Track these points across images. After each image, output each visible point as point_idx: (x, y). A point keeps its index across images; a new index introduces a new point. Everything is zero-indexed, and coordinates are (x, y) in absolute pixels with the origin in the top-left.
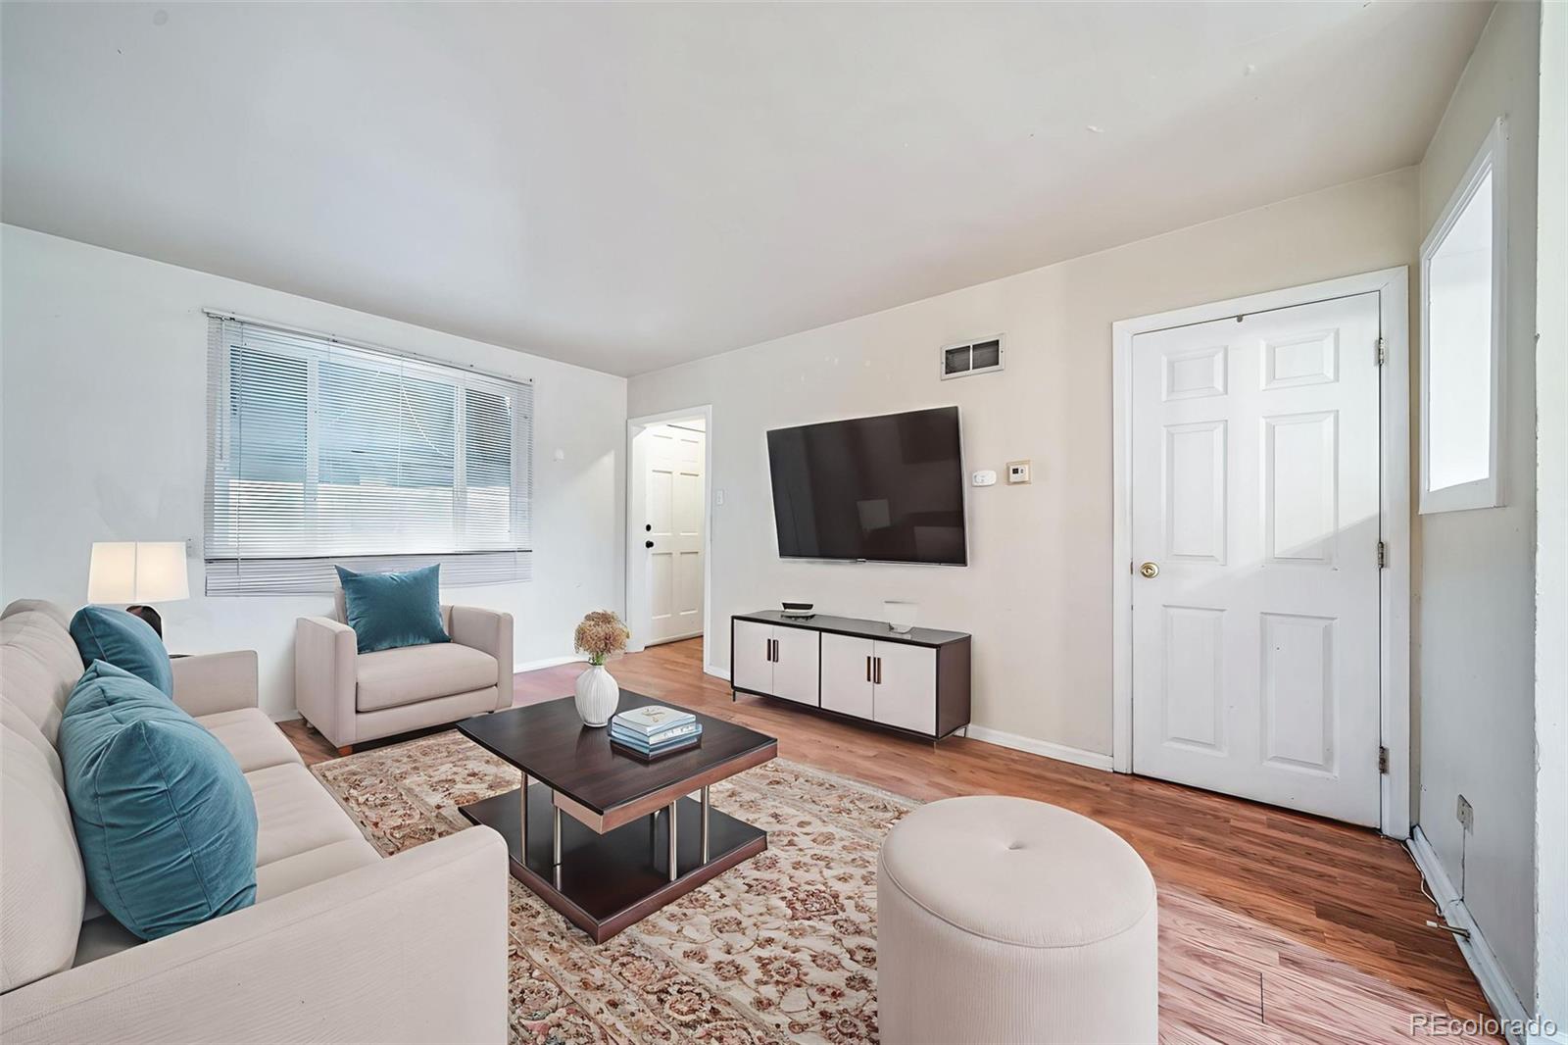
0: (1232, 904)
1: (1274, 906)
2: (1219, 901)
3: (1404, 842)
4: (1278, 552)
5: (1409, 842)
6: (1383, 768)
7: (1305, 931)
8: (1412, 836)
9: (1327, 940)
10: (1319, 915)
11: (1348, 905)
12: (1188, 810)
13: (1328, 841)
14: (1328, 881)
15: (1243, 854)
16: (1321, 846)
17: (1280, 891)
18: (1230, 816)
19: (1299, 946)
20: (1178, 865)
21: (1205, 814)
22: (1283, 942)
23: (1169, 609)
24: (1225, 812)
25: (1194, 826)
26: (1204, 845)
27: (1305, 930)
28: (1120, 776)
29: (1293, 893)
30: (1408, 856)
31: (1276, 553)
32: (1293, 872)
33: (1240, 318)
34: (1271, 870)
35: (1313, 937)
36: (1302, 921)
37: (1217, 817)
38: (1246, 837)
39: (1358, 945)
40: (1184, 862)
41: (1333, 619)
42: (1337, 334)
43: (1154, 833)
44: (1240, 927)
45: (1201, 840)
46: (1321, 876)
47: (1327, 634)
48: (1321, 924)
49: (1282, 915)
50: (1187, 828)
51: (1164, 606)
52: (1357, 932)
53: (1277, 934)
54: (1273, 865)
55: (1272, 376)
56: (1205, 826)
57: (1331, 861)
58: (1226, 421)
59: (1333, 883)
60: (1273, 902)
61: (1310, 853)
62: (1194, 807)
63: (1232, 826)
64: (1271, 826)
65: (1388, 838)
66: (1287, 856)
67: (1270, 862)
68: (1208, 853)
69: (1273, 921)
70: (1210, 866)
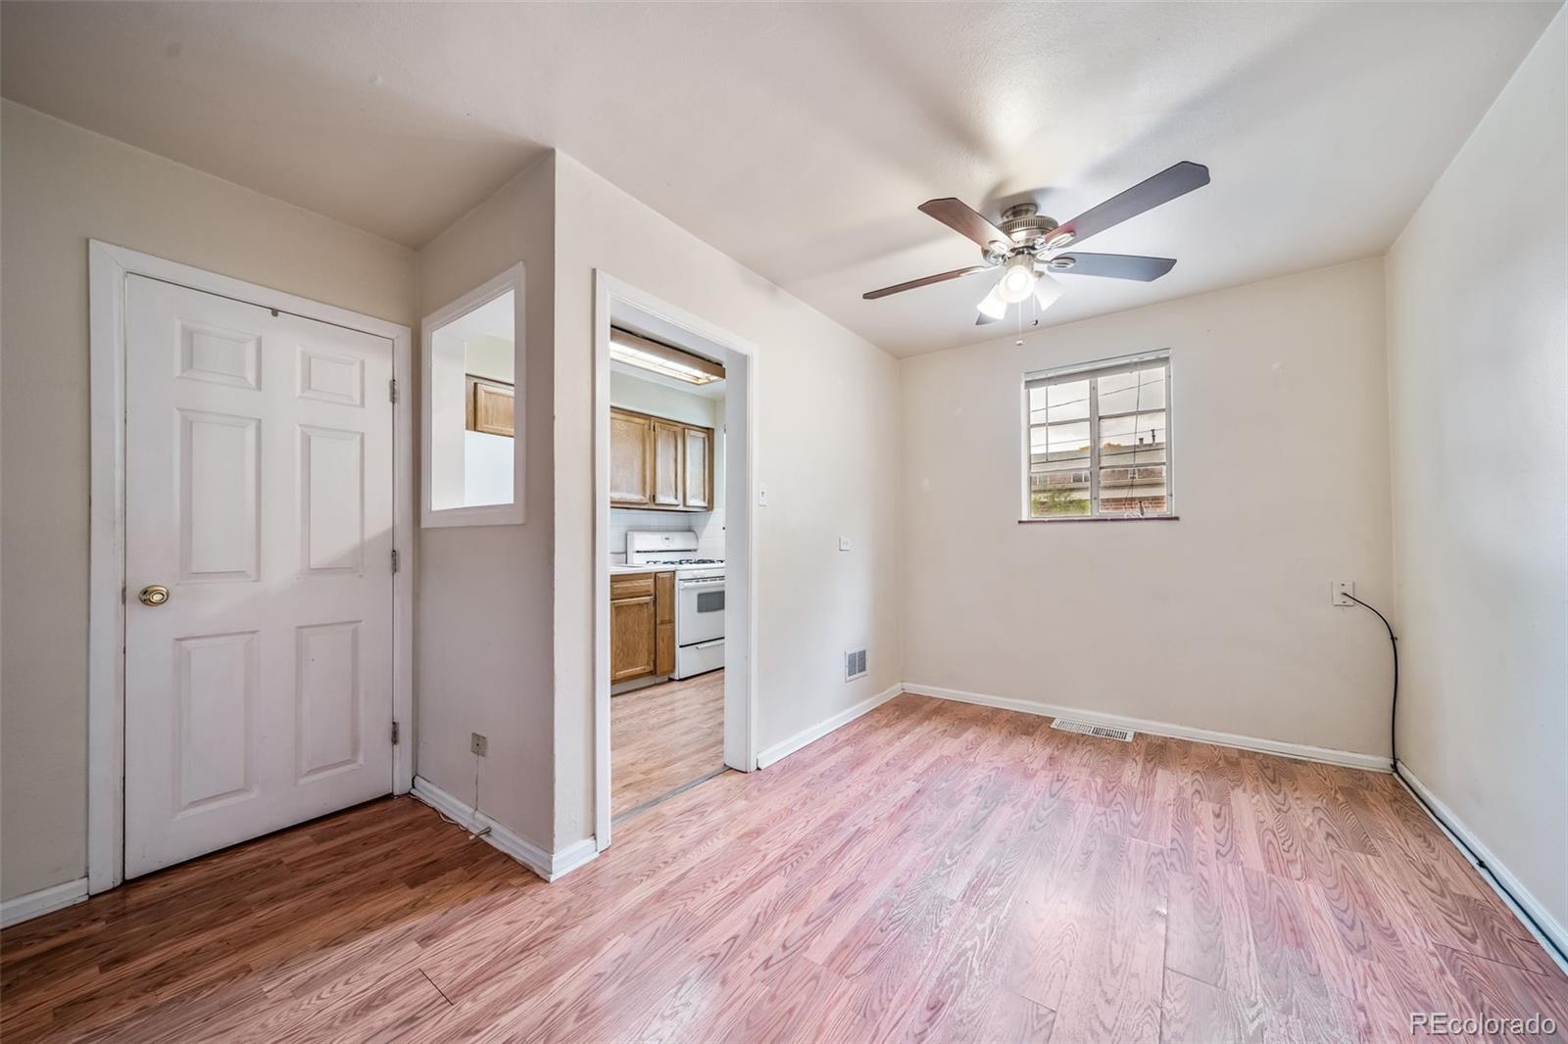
0: (350, 934)
1: (380, 906)
2: (337, 941)
3: (409, 793)
4: (315, 562)
5: (413, 791)
6: (395, 740)
7: (414, 908)
8: (413, 787)
9: (432, 901)
10: (412, 886)
11: (419, 864)
12: (231, 878)
13: (370, 824)
14: (394, 856)
15: (319, 882)
16: (367, 831)
17: (375, 890)
18: (279, 856)
19: (421, 921)
20: (270, 941)
21: (252, 870)
22: (410, 929)
23: (184, 643)
24: (271, 855)
25: (252, 890)
26: (281, 900)
27: (414, 906)
28: (104, 898)
29: (383, 884)
30: (417, 802)
31: (312, 564)
32: (367, 867)
33: (275, 312)
34: (351, 879)
35: (422, 906)
36: (405, 902)
37: (267, 866)
38: (309, 866)
39: (447, 887)
40: (276, 933)
41: (360, 621)
42: (363, 363)
43: (212, 931)
44: (374, 947)
45: (272, 899)
46: (387, 856)
47: (355, 634)
48: (418, 891)
49: (389, 909)
50: (247, 898)
51: (178, 640)
52: (440, 879)
53: (401, 927)
54: (349, 873)
55: (307, 384)
56: (263, 882)
57: (383, 839)
58: (260, 420)
59: (397, 855)
60: (377, 904)
61: (366, 843)
62: (237, 871)
63: (288, 865)
64: (319, 841)
65: (399, 797)
66: (356, 857)
67: (345, 872)
68: (288, 906)
69: (390, 919)
70: (302, 917)
